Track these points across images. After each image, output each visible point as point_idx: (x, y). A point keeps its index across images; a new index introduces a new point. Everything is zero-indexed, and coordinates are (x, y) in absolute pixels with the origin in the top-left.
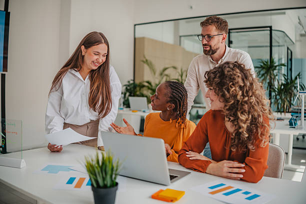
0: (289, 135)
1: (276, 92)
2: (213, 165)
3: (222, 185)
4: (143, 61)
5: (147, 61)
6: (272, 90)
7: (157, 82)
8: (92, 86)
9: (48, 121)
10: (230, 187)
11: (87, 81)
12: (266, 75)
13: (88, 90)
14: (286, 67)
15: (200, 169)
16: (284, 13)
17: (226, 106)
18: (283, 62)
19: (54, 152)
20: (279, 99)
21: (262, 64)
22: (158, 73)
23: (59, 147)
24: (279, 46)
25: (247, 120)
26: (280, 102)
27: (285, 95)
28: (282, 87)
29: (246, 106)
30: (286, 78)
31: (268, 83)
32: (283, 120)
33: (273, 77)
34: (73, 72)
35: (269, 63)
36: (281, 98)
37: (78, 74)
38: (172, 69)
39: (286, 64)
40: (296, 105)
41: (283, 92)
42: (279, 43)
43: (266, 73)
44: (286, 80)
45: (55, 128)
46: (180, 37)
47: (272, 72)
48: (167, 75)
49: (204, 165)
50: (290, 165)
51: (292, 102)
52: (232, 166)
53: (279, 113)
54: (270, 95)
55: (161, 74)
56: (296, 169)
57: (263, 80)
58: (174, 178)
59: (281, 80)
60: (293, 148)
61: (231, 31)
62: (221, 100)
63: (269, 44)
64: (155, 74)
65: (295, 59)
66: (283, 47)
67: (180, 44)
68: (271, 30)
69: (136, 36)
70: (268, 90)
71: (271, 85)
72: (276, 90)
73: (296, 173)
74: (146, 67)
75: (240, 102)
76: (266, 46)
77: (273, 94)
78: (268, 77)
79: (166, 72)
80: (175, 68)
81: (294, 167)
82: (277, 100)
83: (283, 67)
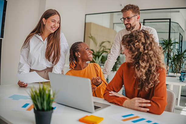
0: (179, 86)
1: (172, 60)
2: (128, 101)
3: (132, 115)
4: (90, 37)
5: (92, 37)
6: (169, 58)
7: (98, 50)
8: (48, 44)
9: (20, 66)
10: (137, 117)
11: (46, 42)
12: (166, 49)
13: (46, 47)
14: (179, 44)
15: (119, 103)
16: (179, 12)
17: (132, 56)
18: (177, 41)
19: (22, 87)
20: (173, 64)
21: (164, 42)
22: (98, 44)
23: (25, 84)
24: (175, 33)
25: (146, 66)
26: (174, 66)
27: (177, 62)
28: (176, 57)
29: (146, 56)
30: (178, 51)
31: (167, 54)
32: (175, 77)
33: (170, 50)
34: (37, 35)
35: (168, 41)
36: (174, 64)
37: (40, 37)
38: (107, 43)
39: (179, 42)
40: (184, 68)
41: (176, 60)
42: (174, 30)
43: (166, 47)
44: (178, 52)
45: (24, 71)
46: (114, 24)
47: (170, 47)
48: (104, 46)
49: (121, 101)
50: (179, 106)
51: (181, 66)
52: (141, 102)
53: (173, 73)
54: (168, 61)
55: (100, 46)
56: (182, 109)
57: (164, 52)
58: (98, 108)
59: (175, 52)
60: (181, 96)
61: (145, 21)
62: (130, 53)
63: (168, 31)
64: (96, 45)
65: (184, 41)
66: (177, 33)
67: (113, 29)
68: (170, 22)
69: (86, 22)
70: (167, 58)
71: (168, 55)
72: (172, 58)
73: (182, 111)
74: (91, 41)
75: (142, 53)
76: (167, 33)
77: (170, 61)
78: (167, 50)
79: (104, 45)
80: (109, 42)
81: (181, 107)
82: (172, 65)
83: (177, 44)
